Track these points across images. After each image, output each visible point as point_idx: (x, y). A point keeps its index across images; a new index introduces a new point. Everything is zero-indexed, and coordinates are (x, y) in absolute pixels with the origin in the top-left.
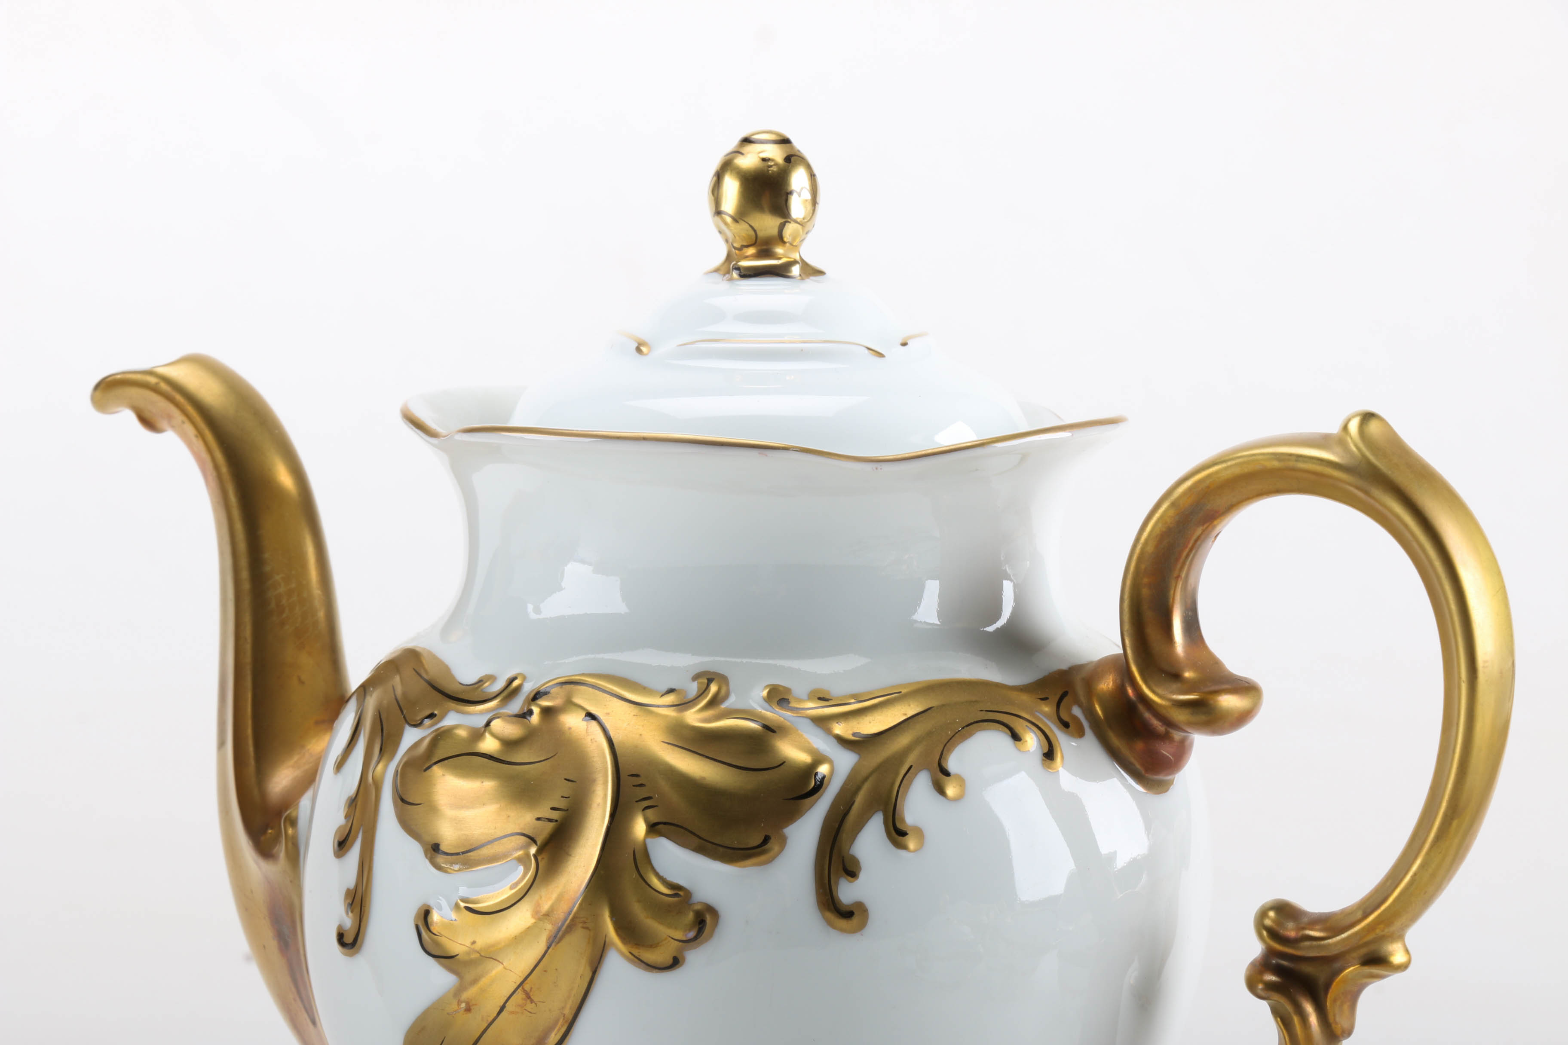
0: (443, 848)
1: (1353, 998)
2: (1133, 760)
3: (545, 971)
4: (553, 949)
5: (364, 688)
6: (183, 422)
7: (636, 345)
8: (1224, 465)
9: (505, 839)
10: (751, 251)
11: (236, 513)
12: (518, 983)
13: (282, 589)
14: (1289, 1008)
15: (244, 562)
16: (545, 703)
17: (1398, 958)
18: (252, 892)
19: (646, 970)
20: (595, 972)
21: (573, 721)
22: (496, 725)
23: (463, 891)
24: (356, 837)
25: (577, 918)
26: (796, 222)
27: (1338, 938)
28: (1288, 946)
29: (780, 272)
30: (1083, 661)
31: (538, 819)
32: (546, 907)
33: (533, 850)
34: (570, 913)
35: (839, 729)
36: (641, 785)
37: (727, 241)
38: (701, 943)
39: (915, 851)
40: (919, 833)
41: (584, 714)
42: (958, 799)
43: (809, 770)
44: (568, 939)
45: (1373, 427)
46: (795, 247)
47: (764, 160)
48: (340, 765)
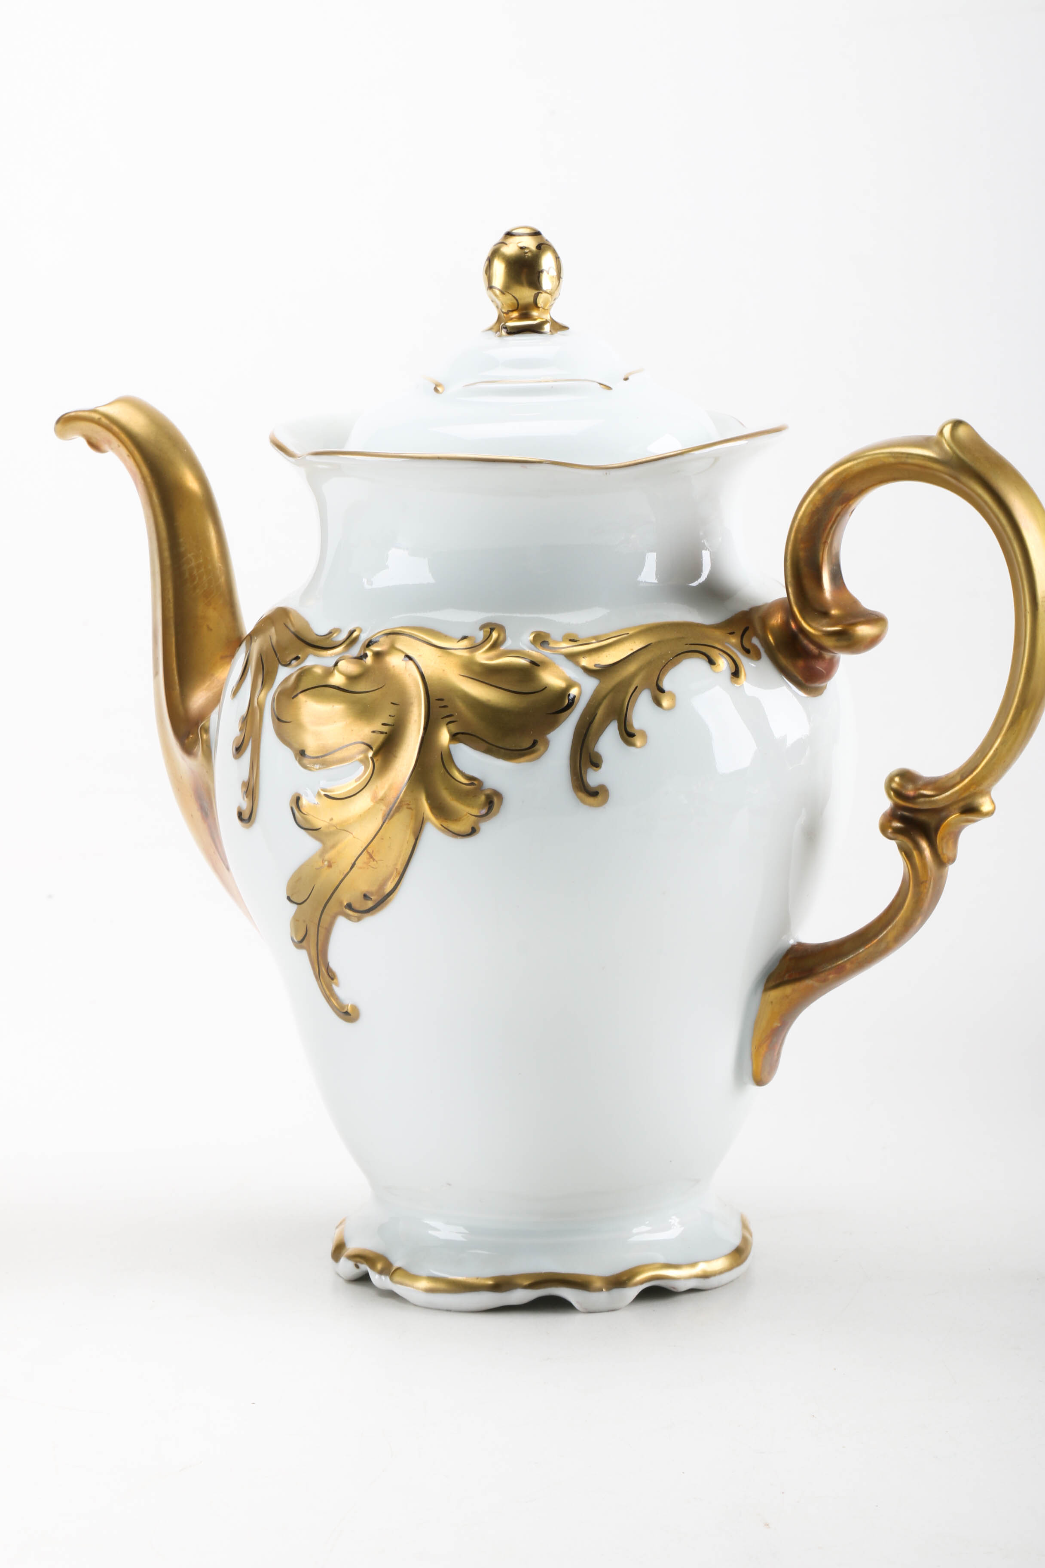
0: (307, 753)
1: (955, 836)
2: (796, 674)
3: (382, 839)
4: (387, 823)
5: (251, 636)
6: (119, 446)
7: (434, 386)
8: (855, 462)
9: (351, 747)
10: (515, 314)
11: (159, 510)
12: (364, 848)
13: (193, 564)
14: (910, 845)
15: (166, 546)
16: (376, 648)
17: (986, 807)
18: (181, 777)
19: (453, 837)
20: (417, 839)
21: (395, 661)
22: (342, 665)
23: (323, 784)
24: (248, 745)
25: (403, 801)
26: (546, 292)
27: (944, 795)
28: (909, 802)
29: (536, 329)
30: (760, 603)
31: (373, 732)
32: (381, 794)
33: (370, 754)
34: (398, 798)
35: (585, 662)
36: (445, 707)
37: (497, 307)
38: (491, 817)
39: (641, 747)
40: (644, 734)
41: (403, 656)
42: (670, 709)
43: (564, 692)
44: (397, 817)
45: (961, 431)
46: (546, 310)
47: (522, 248)
48: (235, 693)
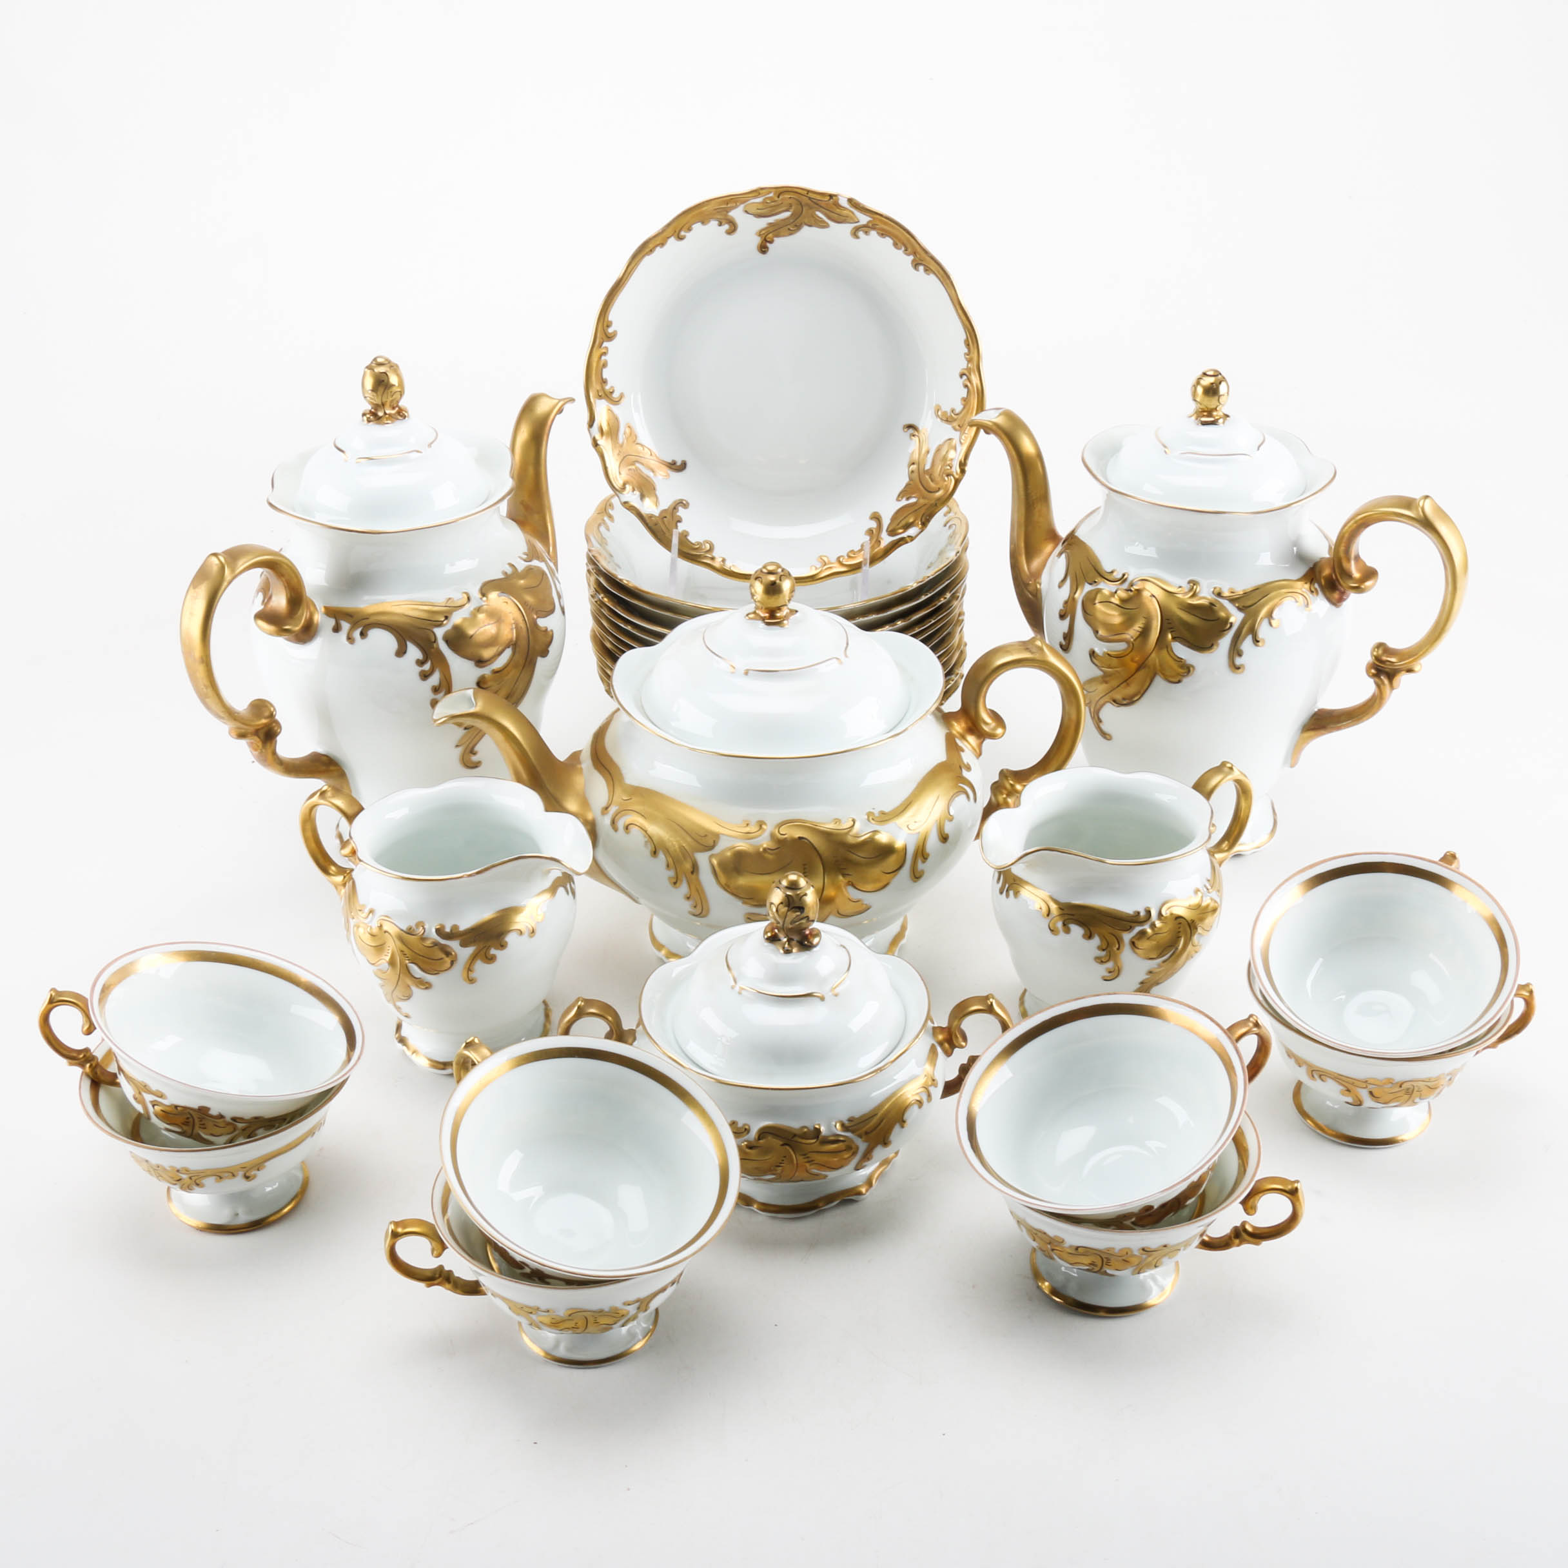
0: (1100, 633)
1: (1400, 679)
2: (1331, 598)
3: (1135, 679)
4: (1138, 672)
7: (1163, 448)
10: (1205, 415)
11: (1019, 472)
12: (1125, 680)
13: (1034, 497)
14: (1380, 682)
16: (1136, 586)
17: (1417, 668)
19: (1169, 683)
20: (1151, 682)
21: (1145, 595)
22: (1119, 592)
24: (1067, 617)
26: (1221, 399)
28: (1381, 659)
29: (1214, 423)
31: (1134, 630)
32: (1136, 660)
33: (1132, 639)
35: (1237, 604)
36: (1171, 622)
38: (1187, 676)
39: (1261, 645)
40: (1263, 640)
41: (1150, 594)
42: (1276, 627)
43: (1227, 619)
44: (1143, 670)
45: (1428, 502)
46: (1221, 410)
47: (1211, 381)
48: (1061, 585)
